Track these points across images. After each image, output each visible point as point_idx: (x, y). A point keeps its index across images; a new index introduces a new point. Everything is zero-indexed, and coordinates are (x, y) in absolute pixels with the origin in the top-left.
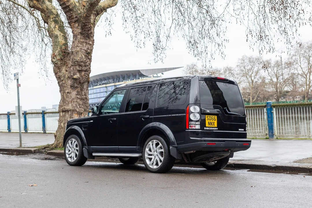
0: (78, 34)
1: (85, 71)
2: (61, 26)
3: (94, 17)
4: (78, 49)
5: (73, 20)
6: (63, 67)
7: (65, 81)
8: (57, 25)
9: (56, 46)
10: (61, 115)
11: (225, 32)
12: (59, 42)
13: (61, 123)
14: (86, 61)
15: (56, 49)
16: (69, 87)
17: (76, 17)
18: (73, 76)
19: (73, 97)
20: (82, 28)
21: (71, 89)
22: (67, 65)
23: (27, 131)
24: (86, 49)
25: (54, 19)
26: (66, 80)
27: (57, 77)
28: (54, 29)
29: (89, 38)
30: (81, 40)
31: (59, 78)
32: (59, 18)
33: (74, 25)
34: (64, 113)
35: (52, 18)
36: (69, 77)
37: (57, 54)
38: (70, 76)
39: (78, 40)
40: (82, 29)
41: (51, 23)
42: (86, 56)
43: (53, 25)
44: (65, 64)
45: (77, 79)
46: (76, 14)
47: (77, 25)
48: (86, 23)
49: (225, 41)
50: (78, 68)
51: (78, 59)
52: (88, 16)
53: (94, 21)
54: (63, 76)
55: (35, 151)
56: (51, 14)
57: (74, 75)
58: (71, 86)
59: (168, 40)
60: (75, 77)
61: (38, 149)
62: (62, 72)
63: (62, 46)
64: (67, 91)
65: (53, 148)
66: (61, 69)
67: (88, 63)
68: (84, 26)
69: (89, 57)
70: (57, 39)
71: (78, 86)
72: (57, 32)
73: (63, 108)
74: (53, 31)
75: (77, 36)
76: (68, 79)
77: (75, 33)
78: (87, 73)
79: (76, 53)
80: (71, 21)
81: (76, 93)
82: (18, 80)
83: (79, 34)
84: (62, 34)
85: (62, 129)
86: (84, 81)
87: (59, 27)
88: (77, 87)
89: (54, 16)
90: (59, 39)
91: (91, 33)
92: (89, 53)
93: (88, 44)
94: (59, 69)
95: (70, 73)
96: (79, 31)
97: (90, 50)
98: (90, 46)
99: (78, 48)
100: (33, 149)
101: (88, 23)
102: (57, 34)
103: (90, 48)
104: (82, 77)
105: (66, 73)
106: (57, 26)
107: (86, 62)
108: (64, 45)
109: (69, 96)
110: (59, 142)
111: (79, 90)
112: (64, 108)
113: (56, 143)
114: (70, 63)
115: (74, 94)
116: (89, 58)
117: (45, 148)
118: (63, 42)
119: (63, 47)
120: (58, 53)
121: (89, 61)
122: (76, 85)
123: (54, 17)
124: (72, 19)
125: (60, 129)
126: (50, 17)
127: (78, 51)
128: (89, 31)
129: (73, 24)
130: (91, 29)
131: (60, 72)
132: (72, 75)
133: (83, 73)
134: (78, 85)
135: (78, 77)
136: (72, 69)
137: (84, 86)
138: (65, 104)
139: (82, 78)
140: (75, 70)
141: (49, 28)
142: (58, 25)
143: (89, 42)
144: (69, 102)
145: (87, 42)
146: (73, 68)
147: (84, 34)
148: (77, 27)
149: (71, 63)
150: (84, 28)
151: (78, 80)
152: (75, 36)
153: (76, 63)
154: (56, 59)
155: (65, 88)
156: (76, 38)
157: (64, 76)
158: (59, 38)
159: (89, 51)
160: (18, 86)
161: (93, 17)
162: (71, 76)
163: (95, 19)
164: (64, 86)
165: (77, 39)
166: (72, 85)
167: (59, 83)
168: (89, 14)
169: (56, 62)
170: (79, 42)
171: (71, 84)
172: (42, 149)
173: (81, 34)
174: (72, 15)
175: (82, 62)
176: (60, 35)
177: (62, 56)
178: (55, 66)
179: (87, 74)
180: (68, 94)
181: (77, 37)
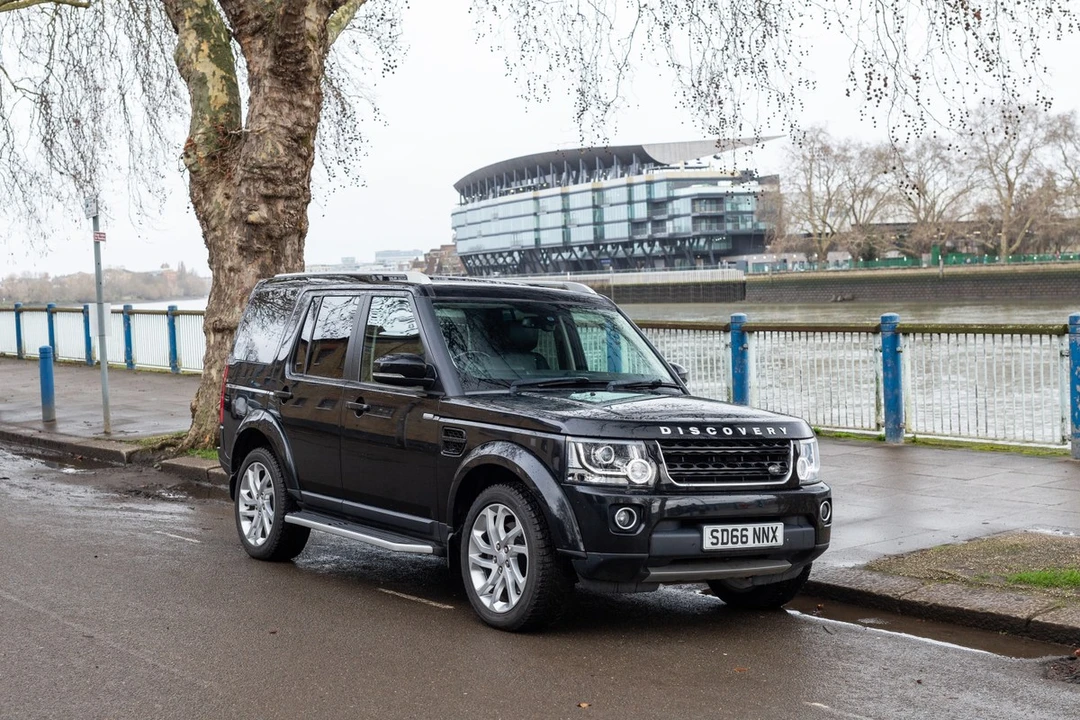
0: (265, 75)
1: (288, 198)
2: (219, 46)
3: (321, 14)
4: (264, 124)
5: (248, 28)
6: (216, 185)
7: (223, 230)
8: (205, 41)
9: (199, 113)
10: (212, 342)
11: (804, 53)
12: (209, 98)
13: (210, 368)
14: (290, 166)
15: (200, 123)
16: (235, 249)
17: (257, 17)
18: (246, 215)
19: (247, 285)
20: (275, 52)
21: (240, 258)
22: (230, 178)
23: (178, 369)
24: (289, 125)
25: (195, 20)
26: (226, 227)
27: (198, 218)
28: (193, 56)
29: (300, 86)
30: (275, 95)
31: (204, 219)
32: (213, 17)
33: (250, 42)
34: (219, 337)
35: (190, 18)
36: (233, 219)
37: (199, 139)
38: (238, 215)
39: (265, 94)
40: (276, 55)
41: (186, 34)
42: (288, 147)
43: (192, 40)
44: (223, 175)
45: (260, 223)
46: (256, 8)
47: (259, 43)
48: (289, 36)
49: (803, 84)
50: (263, 190)
51: (263, 159)
52: (290, 14)
53: (324, 30)
54: (215, 213)
55: (131, 455)
56: (186, 5)
57: (250, 210)
58: (241, 249)
59: (621, 77)
60: (253, 217)
61: (142, 451)
62: (214, 201)
63: (218, 112)
64: (228, 265)
65: (185, 448)
66: (211, 192)
67: (298, 170)
68: (280, 47)
69: (304, 151)
70: (204, 90)
71: (264, 248)
72: (205, 66)
73: (216, 318)
74: (192, 62)
75: (259, 81)
76: (233, 223)
77: (256, 69)
78: (294, 203)
79: (258, 137)
80: (240, 31)
81: (259, 272)
82: (95, 219)
83: (268, 74)
84: (220, 73)
85: (212, 389)
86: (284, 231)
87: (212, 49)
88: (259, 252)
89: (196, 11)
90: (211, 88)
91: (309, 70)
92: (302, 138)
93: (300, 106)
94: (204, 190)
95: (238, 202)
96: (267, 65)
97: (305, 128)
98: (303, 115)
99: (263, 119)
100: (125, 450)
101: (295, 38)
102: (203, 74)
103: (305, 121)
104: (277, 216)
105: (227, 202)
106: (205, 46)
107: (291, 170)
108: (227, 111)
109: (235, 282)
110: (203, 429)
111: (268, 261)
112: (220, 320)
113: (193, 434)
114: (239, 172)
115: (252, 273)
116: (300, 156)
117: (162, 447)
118: (224, 98)
119: (222, 117)
120: (204, 137)
121: (300, 164)
122: (256, 245)
123: (197, 14)
124: (243, 24)
125: (208, 388)
126: (183, 15)
127: (265, 132)
128: (298, 62)
129: (249, 40)
130: (306, 56)
131: (208, 199)
132: (244, 210)
133: (280, 205)
134: (265, 244)
135: (264, 218)
136: (244, 191)
137: (284, 249)
138: (222, 307)
139: (275, 221)
140: (255, 195)
141: (180, 51)
142: (209, 42)
143: (300, 102)
144: (233, 301)
145: (295, 99)
146: (247, 189)
147: (281, 74)
148: (261, 50)
149: (241, 172)
150: (280, 55)
151: (264, 230)
152: (254, 81)
153: (255, 170)
154: (193, 156)
155: (223, 254)
156: (259, 87)
157: (218, 214)
158: (209, 85)
159: (300, 130)
160: (99, 238)
161: (318, 17)
162: (241, 213)
163: (326, 21)
164: (219, 248)
165: (262, 92)
166: (244, 245)
167: (205, 235)
168: (294, 8)
169: (194, 169)
170: (266, 99)
171: (240, 240)
172: (153, 449)
173: (275, 74)
174: (242, 12)
175: (274, 168)
176: (214, 74)
177: (217, 146)
178: (192, 180)
179: (295, 208)
180: (232, 274)
181: (262, 84)
